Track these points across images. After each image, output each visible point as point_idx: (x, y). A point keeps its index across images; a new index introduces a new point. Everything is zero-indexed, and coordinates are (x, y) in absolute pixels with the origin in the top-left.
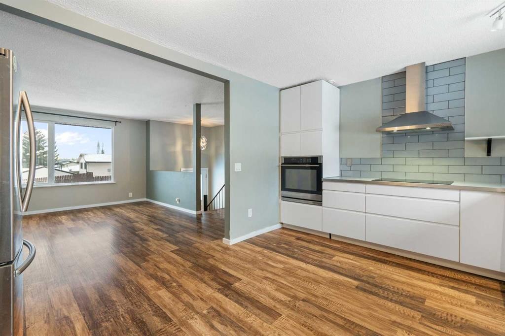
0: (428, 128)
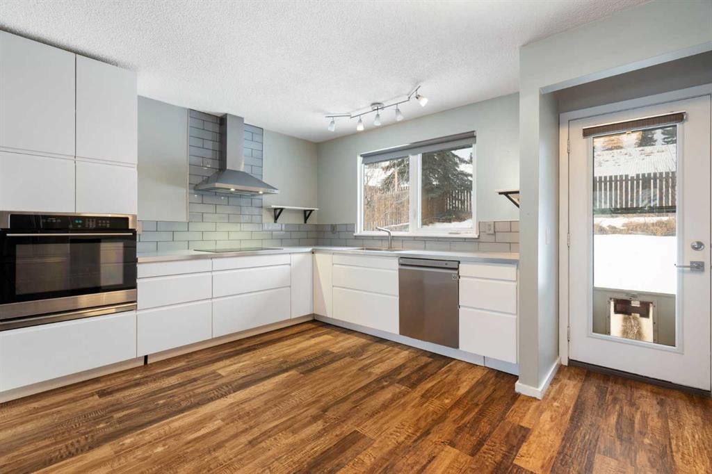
0: (233, 190)
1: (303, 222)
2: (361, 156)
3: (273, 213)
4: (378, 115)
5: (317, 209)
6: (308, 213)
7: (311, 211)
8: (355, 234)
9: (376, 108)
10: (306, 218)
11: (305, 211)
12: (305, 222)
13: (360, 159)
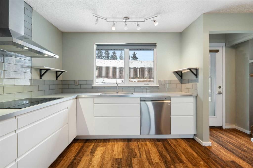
1: (55, 79)
2: (96, 45)
3: (39, 72)
4: (126, 24)
5: (67, 71)
6: (59, 73)
7: (62, 72)
8: (93, 86)
9: (125, 20)
10: (57, 77)
11: (57, 72)
12: (57, 79)
13: (95, 47)
